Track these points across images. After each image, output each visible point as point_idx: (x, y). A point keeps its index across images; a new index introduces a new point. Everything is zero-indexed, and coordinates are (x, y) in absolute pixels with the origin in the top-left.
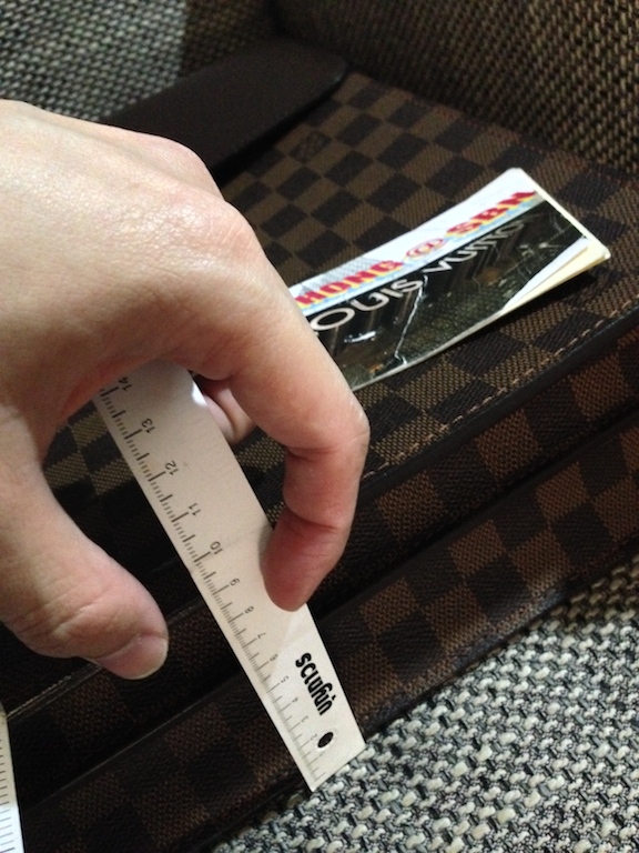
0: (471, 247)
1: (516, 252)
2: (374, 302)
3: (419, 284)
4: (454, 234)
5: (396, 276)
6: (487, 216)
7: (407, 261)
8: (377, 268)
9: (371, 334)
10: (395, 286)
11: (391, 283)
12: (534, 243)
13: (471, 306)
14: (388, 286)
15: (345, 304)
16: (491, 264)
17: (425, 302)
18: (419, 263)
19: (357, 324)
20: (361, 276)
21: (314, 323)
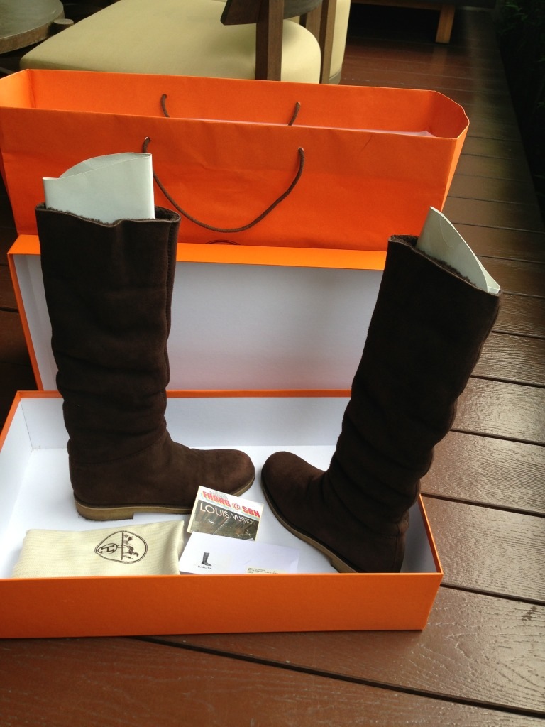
0: (242, 517)
1: (245, 530)
3: (229, 517)
5: (227, 509)
6: (250, 511)
7: (232, 506)
8: (226, 501)
9: (213, 523)
12: (249, 533)
14: (224, 510)
15: (214, 507)
17: (227, 524)
18: (233, 510)
19: (212, 517)
20: (221, 501)
21: (206, 507)
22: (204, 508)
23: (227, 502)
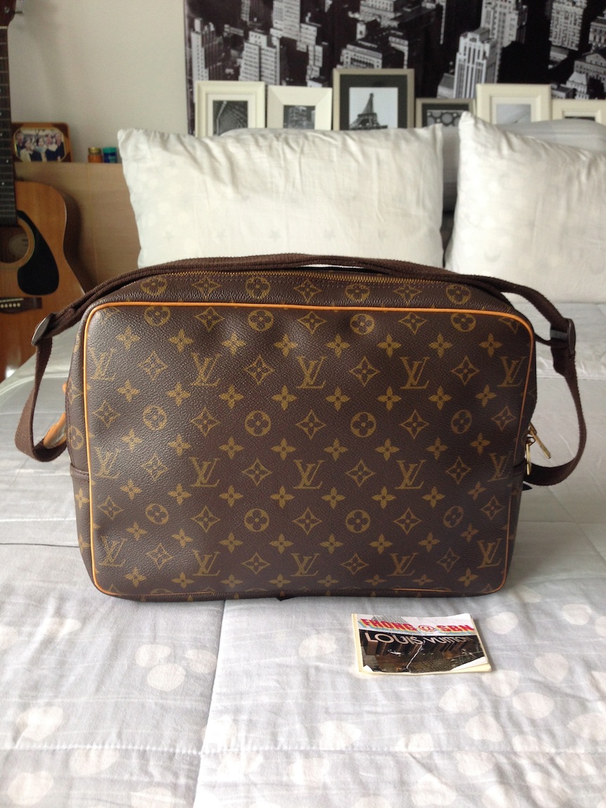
0: (444, 638)
2: (401, 640)
3: (421, 643)
4: (439, 629)
5: (413, 634)
6: (454, 629)
7: (418, 629)
8: (405, 625)
9: (399, 653)
10: (412, 638)
11: (411, 636)
13: (439, 663)
14: (409, 636)
15: (390, 634)
16: (450, 650)
17: (422, 652)
18: (423, 633)
19: (394, 646)
20: (398, 626)
21: (376, 636)
22: (372, 638)
23: (407, 626)
